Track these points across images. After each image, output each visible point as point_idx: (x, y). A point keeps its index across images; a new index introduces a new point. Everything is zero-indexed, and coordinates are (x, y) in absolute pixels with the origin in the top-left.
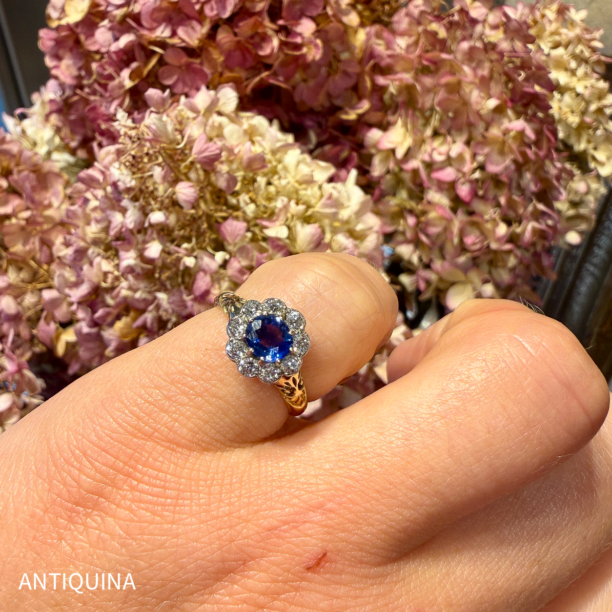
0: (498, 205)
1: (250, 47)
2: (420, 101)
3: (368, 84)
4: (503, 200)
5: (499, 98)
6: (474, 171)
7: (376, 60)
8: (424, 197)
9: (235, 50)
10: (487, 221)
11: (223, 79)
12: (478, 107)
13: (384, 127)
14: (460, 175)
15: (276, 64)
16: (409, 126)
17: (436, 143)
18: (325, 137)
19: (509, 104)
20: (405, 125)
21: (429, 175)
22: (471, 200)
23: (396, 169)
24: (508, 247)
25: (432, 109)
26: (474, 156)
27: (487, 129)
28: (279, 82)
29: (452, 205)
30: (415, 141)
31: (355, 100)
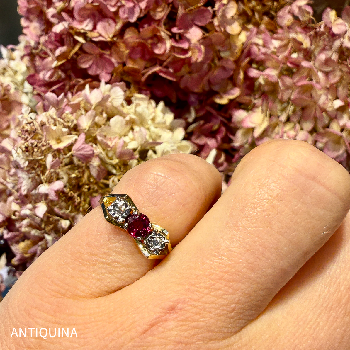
1: (149, 46)
2: (280, 94)
3: (242, 76)
5: (344, 101)
7: (253, 57)
9: (138, 46)
11: (125, 69)
13: (251, 107)
15: (167, 61)
16: (268, 113)
17: (287, 127)
18: (201, 114)
20: (265, 111)
25: (288, 102)
26: (315, 142)
27: (329, 123)
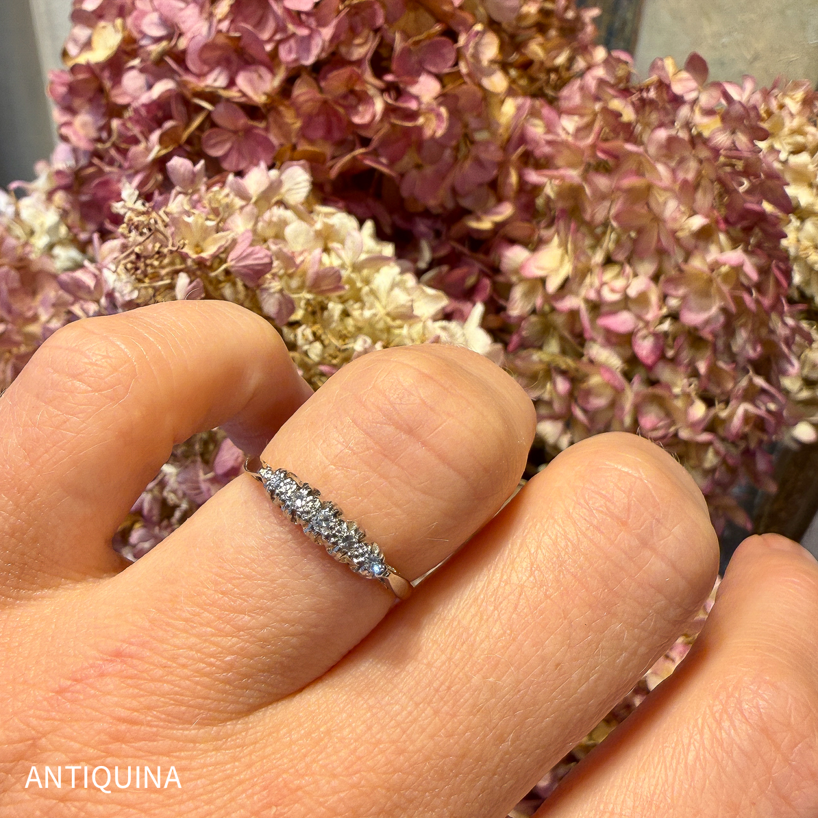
0: (695, 374)
1: (341, 110)
2: (589, 211)
3: (514, 178)
4: (702, 367)
5: (707, 216)
6: (662, 320)
7: (528, 147)
8: (585, 353)
9: (318, 114)
10: (676, 397)
11: (296, 154)
12: (676, 226)
13: (534, 245)
14: (641, 325)
15: (376, 139)
16: (570, 246)
17: (609, 275)
18: (443, 252)
19: (723, 226)
20: (563, 244)
21: (593, 321)
22: (655, 363)
23: (547, 308)
24: (705, 437)
25: (606, 224)
26: (664, 298)
27: (686, 260)
28: (381, 165)
29: (626, 368)
30: (575, 268)
31: (492, 201)
